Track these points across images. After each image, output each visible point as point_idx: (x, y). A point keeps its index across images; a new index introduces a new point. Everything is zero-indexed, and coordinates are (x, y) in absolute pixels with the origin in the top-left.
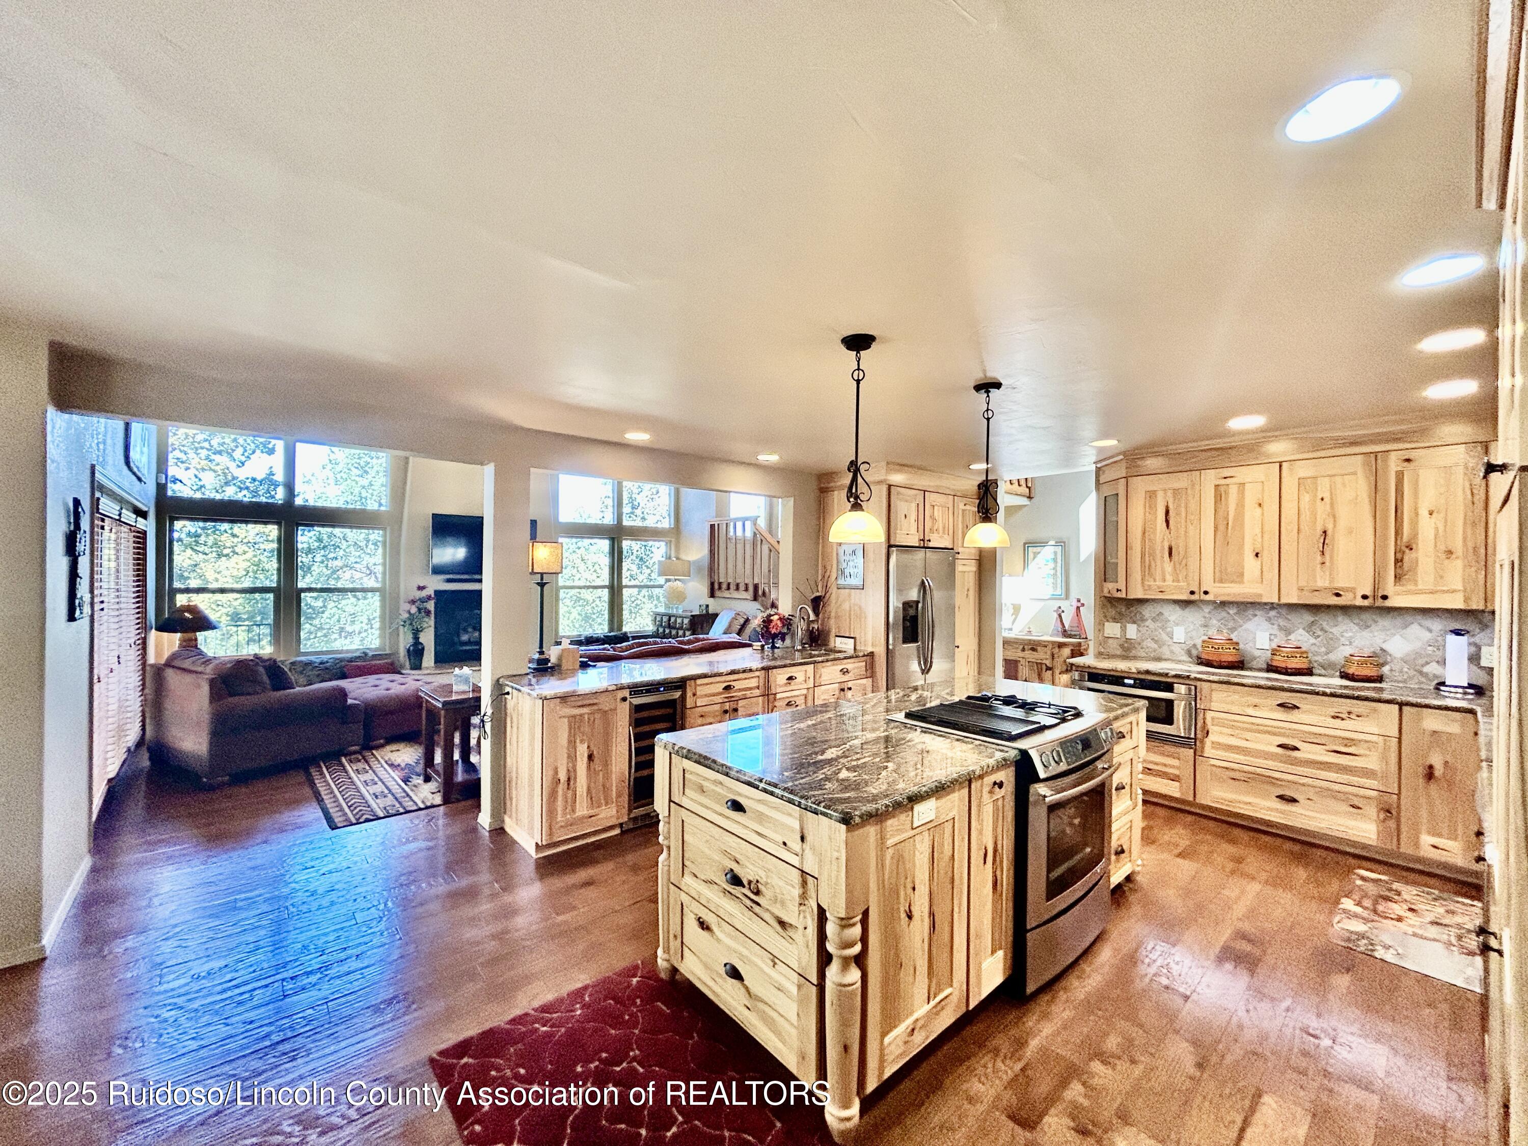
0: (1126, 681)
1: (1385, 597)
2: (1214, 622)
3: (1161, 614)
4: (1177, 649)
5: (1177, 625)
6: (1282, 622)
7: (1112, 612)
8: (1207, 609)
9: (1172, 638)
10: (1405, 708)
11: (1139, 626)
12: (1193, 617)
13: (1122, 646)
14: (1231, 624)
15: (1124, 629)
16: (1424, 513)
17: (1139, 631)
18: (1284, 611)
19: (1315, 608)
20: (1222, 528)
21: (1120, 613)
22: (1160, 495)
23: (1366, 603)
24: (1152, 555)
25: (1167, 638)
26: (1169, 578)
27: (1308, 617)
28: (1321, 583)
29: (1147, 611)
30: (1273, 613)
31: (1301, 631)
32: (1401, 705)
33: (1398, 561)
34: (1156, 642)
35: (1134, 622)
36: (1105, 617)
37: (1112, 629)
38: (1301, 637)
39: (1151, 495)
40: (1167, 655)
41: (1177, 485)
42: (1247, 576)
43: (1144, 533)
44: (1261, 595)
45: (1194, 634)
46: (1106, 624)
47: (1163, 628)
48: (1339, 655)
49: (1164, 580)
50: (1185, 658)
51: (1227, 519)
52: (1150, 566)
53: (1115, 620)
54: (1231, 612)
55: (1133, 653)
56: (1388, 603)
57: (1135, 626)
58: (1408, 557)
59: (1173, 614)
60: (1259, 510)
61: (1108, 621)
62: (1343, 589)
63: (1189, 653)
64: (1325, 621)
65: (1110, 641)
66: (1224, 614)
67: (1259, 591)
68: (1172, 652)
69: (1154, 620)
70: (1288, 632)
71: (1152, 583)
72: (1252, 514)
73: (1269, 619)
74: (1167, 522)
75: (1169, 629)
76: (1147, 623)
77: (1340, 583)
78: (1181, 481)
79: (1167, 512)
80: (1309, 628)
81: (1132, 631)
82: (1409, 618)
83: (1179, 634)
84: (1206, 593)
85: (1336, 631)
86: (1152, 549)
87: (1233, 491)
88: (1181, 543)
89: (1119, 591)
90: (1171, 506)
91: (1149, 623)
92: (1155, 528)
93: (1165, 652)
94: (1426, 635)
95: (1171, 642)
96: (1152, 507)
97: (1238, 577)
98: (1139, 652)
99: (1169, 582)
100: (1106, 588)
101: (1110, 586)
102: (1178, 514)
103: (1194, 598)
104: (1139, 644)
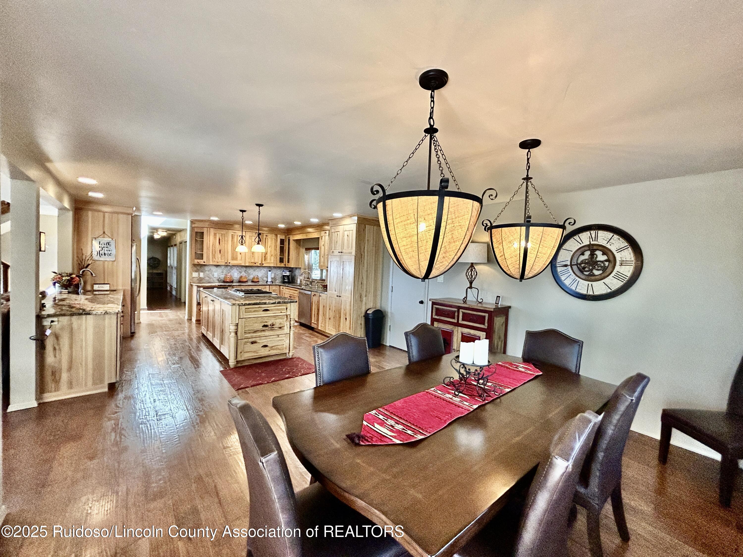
2: (224, 271)
3: (210, 269)
4: (215, 279)
5: (215, 272)
6: (240, 271)
7: (195, 269)
8: (223, 267)
11: (204, 273)
12: (219, 270)
13: (198, 280)
14: (228, 271)
15: (199, 274)
16: (268, 247)
17: (204, 275)
18: (240, 268)
19: (246, 267)
20: (233, 246)
21: (197, 269)
22: (217, 234)
23: (261, 265)
24: (215, 252)
25: (212, 276)
26: (220, 259)
27: (245, 269)
28: (253, 261)
29: (207, 268)
30: (238, 268)
31: (243, 272)
32: (269, 285)
34: (208, 277)
35: (202, 272)
36: (193, 271)
37: (195, 275)
38: (243, 274)
39: (215, 234)
40: (212, 281)
41: (222, 233)
42: (238, 259)
43: (213, 245)
44: (241, 264)
45: (219, 274)
46: (193, 273)
47: (211, 273)
48: (251, 277)
49: (218, 259)
50: (217, 281)
52: (214, 255)
53: (196, 271)
55: (202, 282)
56: (263, 265)
57: (202, 273)
58: (266, 256)
59: (214, 269)
63: (218, 280)
64: (248, 269)
65: (194, 278)
67: (241, 262)
68: (213, 280)
69: (208, 271)
70: (241, 272)
71: (214, 260)
73: (237, 270)
74: (219, 242)
75: (213, 274)
77: (256, 261)
78: (224, 232)
79: (219, 240)
80: (245, 271)
81: (202, 275)
83: (216, 275)
84: (229, 263)
85: (250, 272)
86: (215, 250)
87: (236, 236)
88: (223, 249)
89: (204, 262)
90: (220, 238)
91: (207, 272)
92: (216, 244)
93: (211, 280)
94: (264, 272)
95: (213, 277)
96: (215, 238)
97: (236, 259)
98: (204, 281)
99: (220, 260)
100: (196, 261)
101: (199, 261)
102: (222, 241)
103: (226, 264)
104: (204, 279)
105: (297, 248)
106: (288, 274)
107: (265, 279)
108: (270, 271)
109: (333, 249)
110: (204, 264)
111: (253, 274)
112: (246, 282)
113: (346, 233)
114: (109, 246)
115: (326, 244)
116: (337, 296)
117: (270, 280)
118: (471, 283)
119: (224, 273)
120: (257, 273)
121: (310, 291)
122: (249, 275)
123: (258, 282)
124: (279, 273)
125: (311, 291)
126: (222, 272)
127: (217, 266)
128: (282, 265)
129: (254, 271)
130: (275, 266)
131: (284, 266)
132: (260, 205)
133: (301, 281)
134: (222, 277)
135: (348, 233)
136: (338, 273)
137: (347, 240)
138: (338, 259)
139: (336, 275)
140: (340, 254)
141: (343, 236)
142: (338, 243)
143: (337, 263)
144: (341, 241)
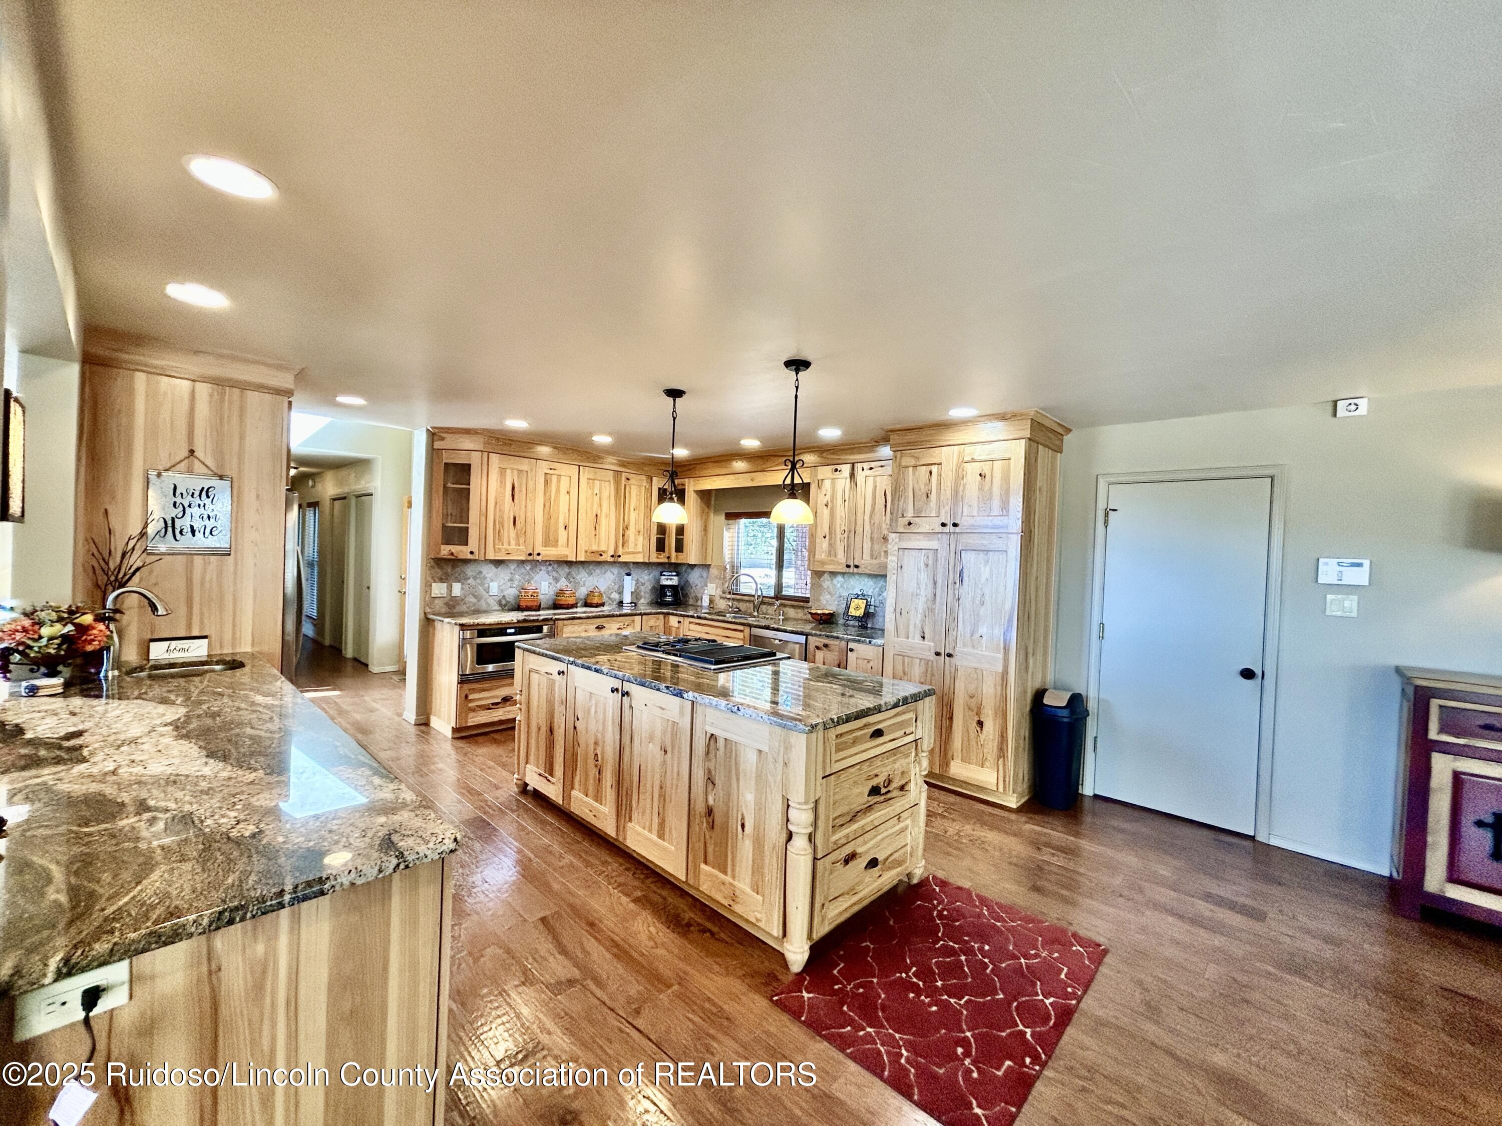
0: (509, 631)
1: (619, 556)
2: (517, 577)
3: (481, 572)
4: (491, 601)
5: (492, 581)
6: (554, 574)
7: (439, 573)
8: (513, 567)
9: (488, 592)
10: (644, 617)
11: (463, 584)
12: (503, 574)
13: (447, 604)
14: (527, 577)
15: (450, 589)
16: (632, 509)
17: (462, 589)
18: (556, 566)
19: (569, 563)
20: (547, 505)
21: (446, 574)
22: (508, 472)
23: (612, 560)
24: (502, 524)
25: (485, 593)
26: (513, 542)
27: (567, 570)
28: (595, 548)
29: (470, 570)
30: (550, 568)
31: (563, 579)
32: (641, 614)
33: (623, 535)
34: (475, 596)
35: (459, 582)
36: (432, 578)
37: (439, 589)
38: (563, 583)
39: (502, 471)
40: (490, 608)
41: (521, 467)
42: (560, 543)
43: (496, 503)
44: (567, 556)
45: (503, 587)
46: (433, 584)
47: (482, 584)
48: (582, 592)
49: (509, 545)
50: (497, 607)
51: (550, 499)
52: (499, 531)
53: (441, 580)
54: (528, 568)
55: (458, 609)
56: (618, 560)
57: (459, 585)
58: (627, 533)
59: (489, 571)
60: (567, 496)
61: (435, 582)
62: (604, 552)
63: (501, 603)
64: (574, 571)
65: (436, 601)
66: (523, 570)
67: (566, 552)
68: (488, 604)
69: (475, 578)
70: (557, 580)
71: (501, 547)
72: (564, 498)
73: (548, 573)
74: (513, 496)
75: (486, 585)
76: (469, 581)
77: (603, 548)
78: (525, 464)
79: (513, 488)
80: (568, 577)
81: (457, 590)
82: (606, 567)
83: (494, 588)
84: (539, 554)
85: (579, 577)
86: (502, 517)
87: (554, 478)
88: (523, 517)
89: (472, 553)
90: (516, 485)
91: (471, 581)
92: (504, 501)
93: (484, 606)
94: (612, 577)
95: (487, 595)
96: (502, 482)
97: (556, 544)
98: (463, 608)
99: (513, 546)
100: (445, 550)
101: (455, 549)
102: (520, 491)
103: (530, 558)
104: (462, 600)
105: (703, 512)
106: (674, 581)
107: (615, 596)
108: (628, 574)
109: (910, 513)
110: (470, 557)
111: (587, 584)
112: (574, 606)
113: (972, 470)
114: (208, 502)
115: (839, 501)
116: (938, 654)
117: (627, 599)
119: (516, 583)
120: (596, 579)
121: (801, 633)
122: (577, 585)
123: (603, 605)
124: (646, 578)
125: (807, 635)
126: (511, 580)
127: (498, 563)
128: (662, 559)
129: (590, 574)
130: (647, 561)
131: (666, 561)
132: (798, 365)
133: (711, 601)
134: (511, 593)
135: (986, 470)
136: (935, 583)
137: (981, 489)
138: (934, 544)
139: (925, 592)
140: (946, 529)
141: (959, 477)
142: (933, 497)
143: (931, 554)
144: (947, 493)
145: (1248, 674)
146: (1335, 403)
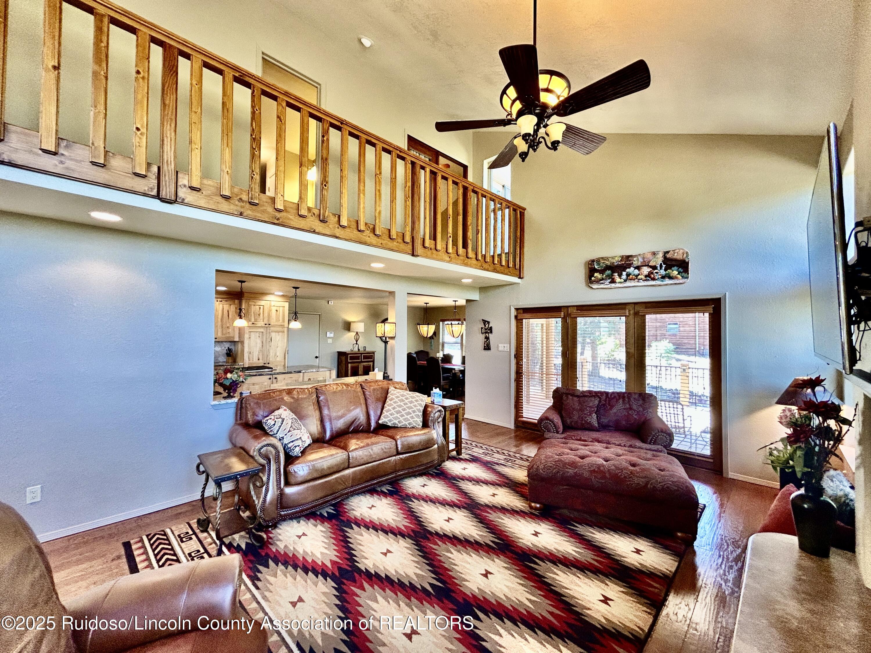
109: (253, 320)
113: (274, 309)
118: (357, 341)
135: (278, 309)
136: (263, 342)
137: (276, 314)
138: (262, 330)
139: (259, 345)
140: (266, 326)
141: (270, 311)
142: (261, 315)
143: (261, 333)
144: (266, 315)
145: (316, 357)
146: (328, 302)
